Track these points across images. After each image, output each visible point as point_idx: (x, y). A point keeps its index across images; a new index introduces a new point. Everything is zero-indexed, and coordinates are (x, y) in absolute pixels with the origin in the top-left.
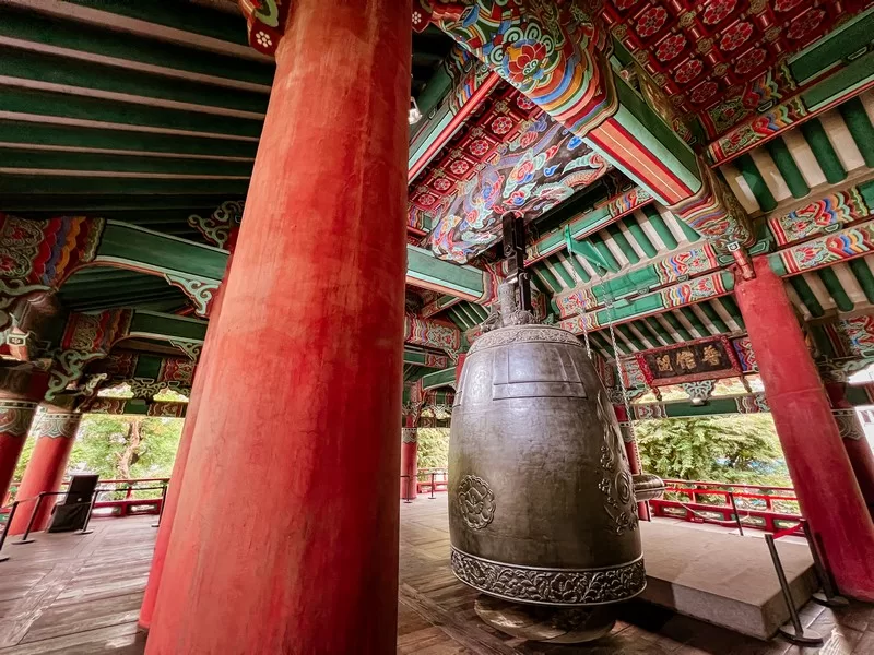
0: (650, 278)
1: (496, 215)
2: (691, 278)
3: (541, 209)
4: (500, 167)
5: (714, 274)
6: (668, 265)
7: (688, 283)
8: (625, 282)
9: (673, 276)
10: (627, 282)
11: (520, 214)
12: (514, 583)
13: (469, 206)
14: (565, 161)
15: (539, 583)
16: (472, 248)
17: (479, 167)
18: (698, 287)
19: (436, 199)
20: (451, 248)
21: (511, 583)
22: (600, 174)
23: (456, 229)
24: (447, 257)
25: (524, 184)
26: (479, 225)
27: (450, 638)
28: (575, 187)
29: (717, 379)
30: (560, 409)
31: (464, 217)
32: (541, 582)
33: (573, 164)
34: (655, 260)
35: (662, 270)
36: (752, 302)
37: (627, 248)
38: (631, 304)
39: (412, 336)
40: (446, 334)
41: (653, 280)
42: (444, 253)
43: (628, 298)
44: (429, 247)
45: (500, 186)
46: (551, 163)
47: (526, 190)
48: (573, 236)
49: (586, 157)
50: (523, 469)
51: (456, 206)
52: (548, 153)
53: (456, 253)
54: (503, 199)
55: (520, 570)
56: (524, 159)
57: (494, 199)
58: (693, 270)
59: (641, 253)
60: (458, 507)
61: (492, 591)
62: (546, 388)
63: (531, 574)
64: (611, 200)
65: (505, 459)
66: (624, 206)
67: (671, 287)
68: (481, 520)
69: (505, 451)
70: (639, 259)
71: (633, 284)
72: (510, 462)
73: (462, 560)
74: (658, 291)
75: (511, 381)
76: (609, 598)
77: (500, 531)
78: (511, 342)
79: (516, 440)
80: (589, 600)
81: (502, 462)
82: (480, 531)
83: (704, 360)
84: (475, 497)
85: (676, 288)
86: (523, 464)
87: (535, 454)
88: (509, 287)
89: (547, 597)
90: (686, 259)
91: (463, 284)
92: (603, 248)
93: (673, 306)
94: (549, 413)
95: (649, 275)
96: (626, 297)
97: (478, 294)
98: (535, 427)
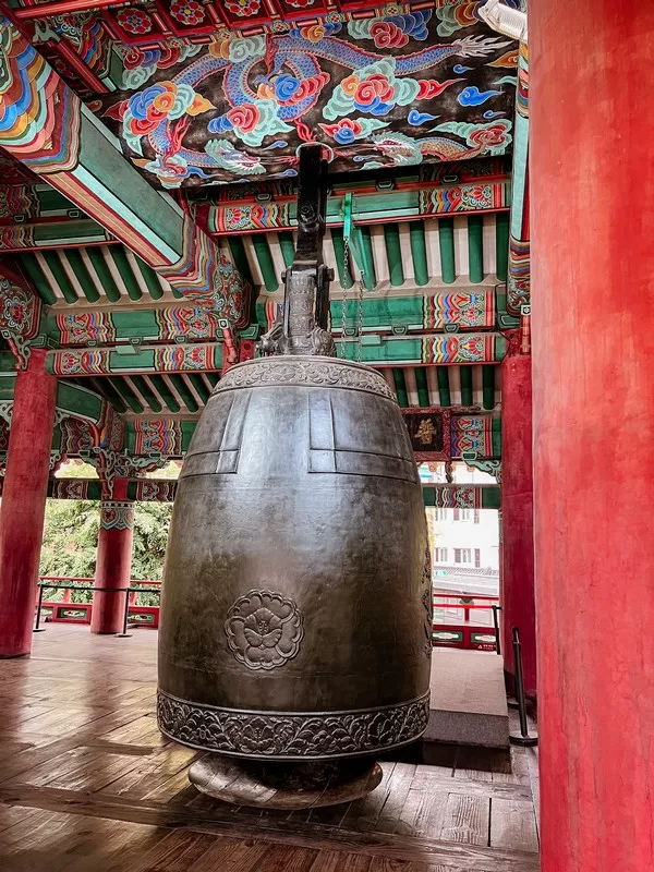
0: (412, 314)
1: (294, 138)
2: (462, 330)
3: (362, 164)
4: (321, 52)
5: (489, 334)
6: (439, 302)
7: (457, 336)
8: (380, 308)
9: (440, 321)
10: (382, 309)
11: (330, 155)
12: (321, 737)
13: (236, 88)
14: (445, 117)
16: (207, 170)
17: (277, 26)
18: (467, 346)
19: (156, 30)
20: (170, 153)
21: (316, 737)
22: (467, 157)
23: (198, 122)
24: (148, 166)
25: (368, 116)
26: (253, 138)
28: (429, 156)
30: (396, 495)
31: (222, 108)
32: (358, 728)
33: (452, 127)
34: (425, 290)
35: (431, 308)
36: (519, 383)
37: (394, 261)
38: (383, 343)
40: (16, 301)
41: (415, 319)
42: (148, 153)
44: (115, 127)
45: (317, 90)
46: (427, 106)
47: (368, 126)
48: (355, 217)
49: (472, 126)
51: (200, 69)
52: (423, 88)
53: (171, 167)
54: (320, 119)
55: (328, 717)
56: (376, 67)
57: (303, 108)
58: (466, 322)
59: (409, 273)
60: (222, 641)
61: (284, 754)
62: (381, 463)
63: (346, 719)
64: (424, 186)
65: (325, 564)
66: (441, 204)
67: (435, 336)
68: (278, 656)
69: (327, 554)
70: (403, 280)
71: (390, 316)
72: (333, 568)
73: (223, 720)
74: (420, 337)
75: (338, 447)
76: (416, 733)
77: (309, 669)
78: (332, 385)
79: (344, 537)
80: (402, 739)
81: (320, 568)
82: (272, 672)
83: (416, 436)
84: (268, 622)
85: (442, 340)
86: (351, 572)
87: (367, 557)
88: (310, 282)
89: (362, 745)
90: (464, 303)
91: (158, 229)
92: (367, 246)
93: (432, 362)
94: (385, 499)
95: (413, 309)
96: (377, 333)
97: (173, 257)
98: (368, 519)
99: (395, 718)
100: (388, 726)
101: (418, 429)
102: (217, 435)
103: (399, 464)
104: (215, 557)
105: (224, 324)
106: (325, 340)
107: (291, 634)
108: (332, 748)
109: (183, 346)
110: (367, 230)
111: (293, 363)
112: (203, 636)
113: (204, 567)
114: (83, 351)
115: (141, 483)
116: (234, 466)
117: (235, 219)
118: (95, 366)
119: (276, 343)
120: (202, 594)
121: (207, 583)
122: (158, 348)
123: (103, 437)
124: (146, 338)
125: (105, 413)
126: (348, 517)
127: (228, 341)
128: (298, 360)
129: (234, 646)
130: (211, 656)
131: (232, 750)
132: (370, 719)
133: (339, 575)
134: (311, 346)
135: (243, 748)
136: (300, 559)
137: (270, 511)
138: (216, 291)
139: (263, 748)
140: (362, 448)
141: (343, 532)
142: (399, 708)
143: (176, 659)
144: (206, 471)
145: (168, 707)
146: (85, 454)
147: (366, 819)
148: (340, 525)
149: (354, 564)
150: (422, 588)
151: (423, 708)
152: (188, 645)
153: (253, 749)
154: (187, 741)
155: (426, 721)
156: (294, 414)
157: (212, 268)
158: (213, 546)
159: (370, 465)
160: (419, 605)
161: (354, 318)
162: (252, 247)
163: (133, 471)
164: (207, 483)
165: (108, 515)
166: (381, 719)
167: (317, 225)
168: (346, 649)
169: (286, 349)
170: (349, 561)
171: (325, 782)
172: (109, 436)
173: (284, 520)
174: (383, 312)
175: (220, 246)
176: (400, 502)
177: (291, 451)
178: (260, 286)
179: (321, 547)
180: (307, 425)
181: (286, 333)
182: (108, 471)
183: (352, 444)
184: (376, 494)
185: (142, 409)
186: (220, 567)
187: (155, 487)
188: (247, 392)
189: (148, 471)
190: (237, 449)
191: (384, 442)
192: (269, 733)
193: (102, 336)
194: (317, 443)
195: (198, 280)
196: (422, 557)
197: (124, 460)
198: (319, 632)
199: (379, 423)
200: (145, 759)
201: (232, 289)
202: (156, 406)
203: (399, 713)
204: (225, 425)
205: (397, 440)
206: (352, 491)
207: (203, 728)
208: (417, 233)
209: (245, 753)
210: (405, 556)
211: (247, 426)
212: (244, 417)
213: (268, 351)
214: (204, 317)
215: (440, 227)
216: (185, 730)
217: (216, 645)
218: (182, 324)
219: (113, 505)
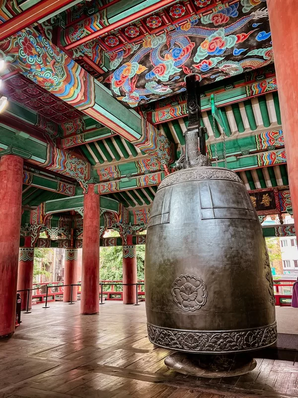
0: (251, 144)
1: (182, 74)
2: (277, 148)
3: (215, 79)
4: (190, 34)
6: (264, 137)
7: (275, 151)
8: (234, 144)
9: (265, 145)
10: (235, 144)
11: (199, 78)
12: (221, 342)
13: (155, 59)
14: (251, 48)
15: (238, 339)
16: (147, 96)
17: (170, 28)
18: (281, 155)
19: (121, 42)
20: (131, 92)
21: (219, 343)
22: (265, 64)
23: (141, 76)
24: (123, 99)
25: (214, 56)
26: (165, 78)
27: (177, 388)
28: (246, 68)
29: (266, 215)
31: (150, 68)
32: (239, 338)
33: (255, 52)
34: (256, 132)
35: (259, 140)
37: (239, 121)
38: (238, 160)
39: (53, 163)
40: (81, 166)
41: (252, 146)
42: (123, 94)
43: (236, 156)
44: (108, 86)
45: (190, 51)
46: (241, 46)
47: (214, 61)
48: (216, 104)
49: (265, 49)
50: (227, 267)
51: (140, 55)
52: (238, 37)
53: (133, 98)
54: (193, 63)
55: (224, 333)
56: (216, 34)
57: (185, 60)
58: (278, 144)
59: (247, 125)
60: (171, 298)
61: (204, 350)
62: (237, 212)
63: (233, 334)
64: (247, 84)
65: (214, 261)
66: (257, 90)
67: (264, 153)
68: (196, 304)
69: (215, 256)
70: (244, 129)
71: (240, 147)
72: (218, 262)
73: (175, 335)
74: (256, 154)
75: (215, 206)
76: (270, 342)
77: (212, 310)
78: (209, 178)
79: (222, 248)
80: (263, 345)
81: (212, 263)
82: (195, 312)
83: (262, 203)
84: (190, 289)
85: (267, 154)
86: (227, 264)
87: (234, 257)
88: (195, 135)
89: (242, 347)
90: (276, 135)
91: (130, 125)
92: (225, 117)
93: (263, 166)
94: (241, 229)
95: (251, 142)
96: (234, 155)
97: (138, 136)
98: (233, 239)
99: (258, 334)
100: (255, 338)
101: (262, 199)
102: (160, 207)
103: (246, 212)
104: (164, 261)
105: (164, 163)
106: (205, 160)
107: (202, 294)
108: (227, 348)
109: (148, 175)
110: (223, 109)
111: (190, 172)
112: (163, 297)
113: (160, 266)
114: (108, 183)
115: (138, 237)
116: (168, 220)
117: (163, 115)
118: (113, 188)
119: (182, 165)
120: (160, 278)
121: (162, 273)
122: (137, 177)
123: (120, 218)
124: (133, 174)
125: (120, 208)
126: (223, 239)
127: (166, 170)
128: (192, 170)
129: (176, 300)
130: (167, 305)
131: (180, 348)
132: (245, 334)
133: (221, 266)
134: (198, 163)
135: (185, 347)
136: (202, 259)
137: (186, 238)
138: (158, 148)
139: (194, 348)
140: (226, 206)
141: (221, 246)
142: (259, 329)
143: (153, 308)
144: (157, 223)
145: (151, 330)
146: (114, 226)
147: (248, 383)
148: (219, 242)
149: (228, 260)
150: (265, 271)
151: (273, 330)
152: (157, 301)
153: (190, 348)
154: (161, 345)
155: (276, 337)
156: (193, 194)
157: (155, 139)
158: (163, 256)
159: (231, 214)
160: (264, 279)
161: (223, 150)
162: (173, 127)
163: (134, 232)
164: (158, 229)
165: (126, 252)
166: (250, 335)
167: (197, 110)
168: (229, 301)
169: (187, 166)
170: (225, 259)
171: (229, 367)
172: (122, 218)
173: (192, 242)
174: (236, 145)
175: (159, 129)
176: (249, 230)
177: (193, 211)
178: (178, 144)
179: (211, 253)
180: (199, 198)
181: (187, 159)
182: (124, 233)
183: (222, 205)
184: (236, 227)
185: (135, 205)
186: (167, 265)
187: (144, 238)
188: (171, 187)
189: (140, 231)
190: (169, 212)
191: (237, 202)
192: (196, 341)
193: (115, 176)
194: (204, 206)
195: (150, 144)
196: (264, 257)
197: (130, 227)
198: (215, 293)
199: (234, 194)
200: (145, 355)
201: (165, 147)
202: (141, 203)
203: (260, 332)
204: (163, 202)
205: (244, 201)
206: (224, 226)
207: (167, 339)
208: (248, 107)
209: (186, 350)
210: (254, 256)
211: (172, 201)
212: (171, 198)
213: (179, 168)
214: (155, 161)
215: (259, 102)
216: (159, 340)
217: (169, 301)
218: (146, 166)
219: (127, 247)
